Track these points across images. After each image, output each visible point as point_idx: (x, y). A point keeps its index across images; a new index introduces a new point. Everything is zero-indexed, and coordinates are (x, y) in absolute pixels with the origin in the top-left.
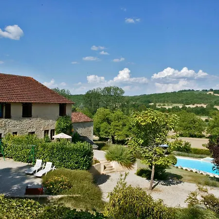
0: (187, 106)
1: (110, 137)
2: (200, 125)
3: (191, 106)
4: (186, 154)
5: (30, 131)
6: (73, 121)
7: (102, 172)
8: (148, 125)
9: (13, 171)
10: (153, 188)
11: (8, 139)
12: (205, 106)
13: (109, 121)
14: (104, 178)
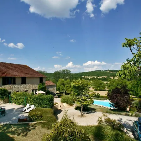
0: (98, 77)
1: (65, 92)
2: (104, 85)
3: (100, 77)
4: (98, 98)
5: (25, 90)
6: (46, 85)
7: (59, 108)
8: (79, 86)
9: (15, 110)
10: (82, 115)
11: (14, 94)
12: (106, 77)
13: (64, 85)
14: (60, 111)
